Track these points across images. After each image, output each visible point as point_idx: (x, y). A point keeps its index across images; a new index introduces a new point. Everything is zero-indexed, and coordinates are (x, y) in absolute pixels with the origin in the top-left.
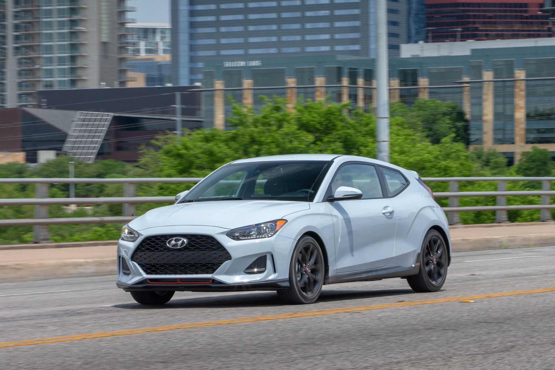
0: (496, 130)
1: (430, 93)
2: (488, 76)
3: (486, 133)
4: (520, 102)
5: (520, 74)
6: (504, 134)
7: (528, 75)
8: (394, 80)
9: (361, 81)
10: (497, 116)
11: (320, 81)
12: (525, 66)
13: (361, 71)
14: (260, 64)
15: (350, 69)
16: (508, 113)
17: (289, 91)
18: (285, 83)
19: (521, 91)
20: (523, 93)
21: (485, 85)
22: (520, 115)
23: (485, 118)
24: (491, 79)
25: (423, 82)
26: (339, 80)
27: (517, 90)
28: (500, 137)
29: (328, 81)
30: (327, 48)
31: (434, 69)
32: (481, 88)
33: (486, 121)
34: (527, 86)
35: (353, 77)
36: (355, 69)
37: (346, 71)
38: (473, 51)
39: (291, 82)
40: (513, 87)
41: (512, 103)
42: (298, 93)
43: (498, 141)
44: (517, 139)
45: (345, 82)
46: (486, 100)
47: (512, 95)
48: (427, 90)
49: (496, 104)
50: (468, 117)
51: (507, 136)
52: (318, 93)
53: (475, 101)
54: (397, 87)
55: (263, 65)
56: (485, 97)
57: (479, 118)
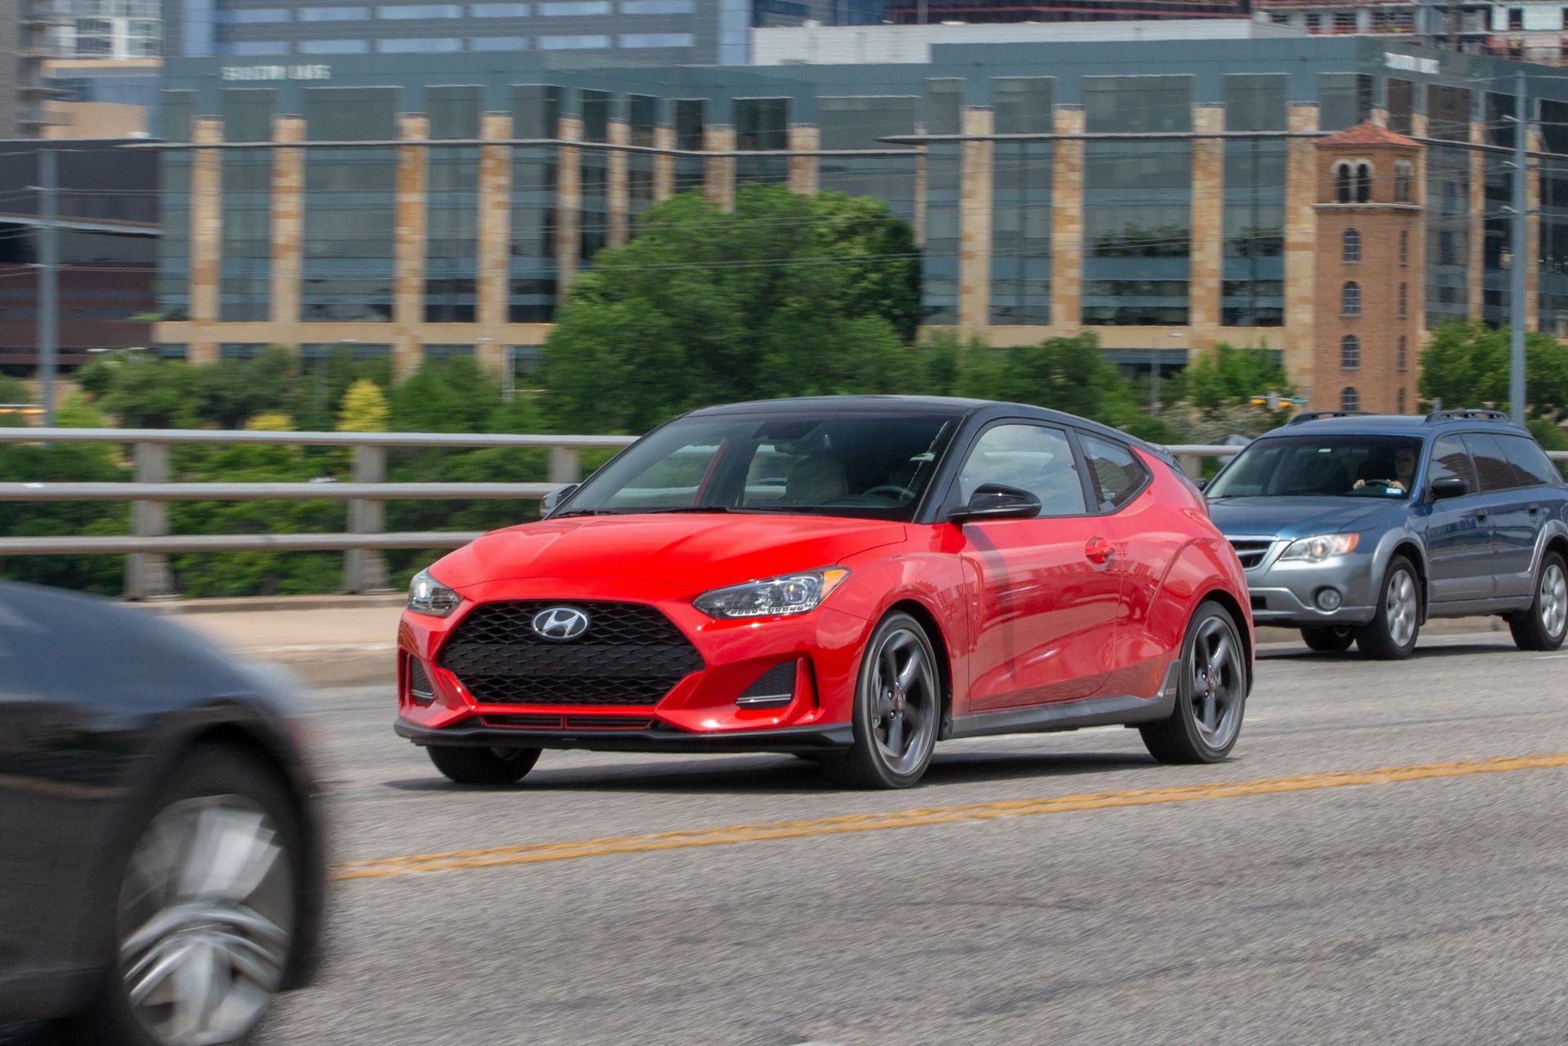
0: (997, 283)
1: (823, 169)
2: (978, 123)
3: (968, 290)
4: (1068, 201)
5: (1070, 122)
6: (1021, 294)
7: (1090, 124)
8: (719, 129)
9: (619, 132)
10: (1000, 239)
11: (495, 127)
12: (1084, 97)
13: (621, 101)
14: (327, 75)
15: (587, 94)
16: (1034, 232)
17: (406, 155)
18: (397, 131)
19: (1072, 168)
20: (1077, 177)
21: (971, 151)
22: (1068, 239)
23: (966, 246)
24: (986, 132)
25: (804, 138)
26: (552, 127)
27: (1060, 168)
28: (1010, 301)
29: (520, 129)
30: (599, 42)
31: (835, 100)
32: (957, 159)
33: (971, 256)
34: (1089, 157)
35: (596, 117)
36: (604, 95)
37: (574, 101)
38: (937, 50)
39: (414, 128)
40: (1050, 157)
41: (1046, 205)
42: (434, 163)
43: (1002, 315)
44: (1058, 310)
45: (571, 131)
46: (972, 194)
47: (1046, 181)
48: (814, 163)
49: (998, 206)
50: (920, 240)
51: (1030, 301)
52: (489, 163)
53: (941, 196)
54: (728, 149)
55: (336, 76)
56: (967, 185)
57: (953, 246)
